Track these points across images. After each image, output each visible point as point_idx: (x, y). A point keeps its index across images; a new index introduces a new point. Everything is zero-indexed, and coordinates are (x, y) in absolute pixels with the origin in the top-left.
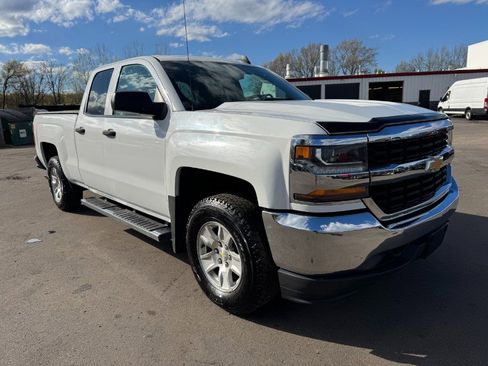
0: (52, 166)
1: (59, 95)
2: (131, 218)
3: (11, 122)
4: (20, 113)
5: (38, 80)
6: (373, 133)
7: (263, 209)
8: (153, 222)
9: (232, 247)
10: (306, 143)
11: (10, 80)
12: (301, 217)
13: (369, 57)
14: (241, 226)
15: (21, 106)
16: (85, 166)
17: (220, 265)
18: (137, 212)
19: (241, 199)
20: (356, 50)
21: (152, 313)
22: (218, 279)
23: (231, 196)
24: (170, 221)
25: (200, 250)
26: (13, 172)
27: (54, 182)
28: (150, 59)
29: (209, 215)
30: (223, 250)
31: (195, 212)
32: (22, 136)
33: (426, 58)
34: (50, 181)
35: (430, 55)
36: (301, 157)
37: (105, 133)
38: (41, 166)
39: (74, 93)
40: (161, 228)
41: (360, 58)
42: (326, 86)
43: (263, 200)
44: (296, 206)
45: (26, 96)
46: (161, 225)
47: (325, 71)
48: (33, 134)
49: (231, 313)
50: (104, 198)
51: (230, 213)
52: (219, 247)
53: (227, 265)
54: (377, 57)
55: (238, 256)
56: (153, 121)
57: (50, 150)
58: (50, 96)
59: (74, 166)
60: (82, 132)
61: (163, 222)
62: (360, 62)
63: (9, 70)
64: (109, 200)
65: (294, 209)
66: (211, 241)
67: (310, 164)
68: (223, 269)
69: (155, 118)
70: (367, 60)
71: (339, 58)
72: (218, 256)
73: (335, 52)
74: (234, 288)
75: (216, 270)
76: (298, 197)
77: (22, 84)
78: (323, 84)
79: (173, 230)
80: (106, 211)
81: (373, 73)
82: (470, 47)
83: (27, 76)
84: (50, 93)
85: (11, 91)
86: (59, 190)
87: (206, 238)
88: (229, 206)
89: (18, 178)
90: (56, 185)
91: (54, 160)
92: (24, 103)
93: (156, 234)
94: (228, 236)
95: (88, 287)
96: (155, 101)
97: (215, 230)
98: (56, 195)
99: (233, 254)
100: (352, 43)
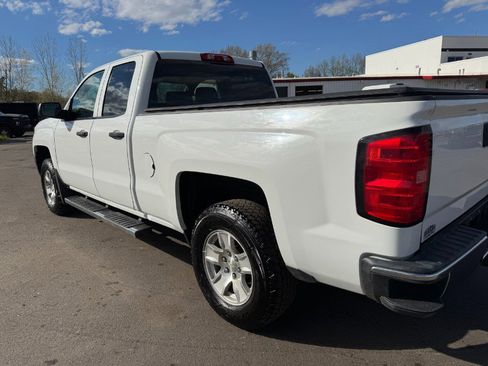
13: (281, 61)
20: (270, 54)
33: (330, 64)
35: (333, 62)
41: (275, 62)
70: (281, 63)
82: (368, 58)
100: (267, 48)
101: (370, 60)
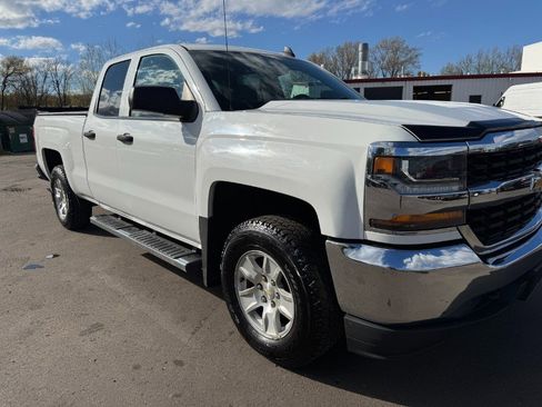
0: (55, 177)
1: (65, 95)
2: (150, 241)
3: (11, 126)
4: (19, 115)
5: (41, 78)
6: (473, 141)
7: (326, 237)
8: (178, 247)
9: (281, 282)
10: (387, 152)
11: (9, 78)
12: (378, 249)
13: (411, 58)
14: (295, 258)
15: (22, 108)
16: (94, 177)
17: (264, 305)
18: (158, 234)
19: (293, 223)
20: (397, 50)
21: (179, 363)
22: (261, 321)
23: (281, 219)
24: (200, 247)
25: (238, 285)
26: (10, 182)
27: (58, 196)
28: (177, 47)
29: (251, 241)
30: (268, 285)
31: (232, 238)
32: (22, 141)
33: (475, 60)
34: (54, 195)
35: (479, 56)
36: (381, 171)
37: (120, 138)
38: (43, 176)
39: (81, 93)
40: (188, 255)
41: (403, 59)
42: (366, 89)
43: (328, 226)
44: (372, 235)
45: (27, 97)
46: (187, 251)
47: (364, 72)
48: (33, 139)
49: (278, 364)
50: (116, 216)
51: (281, 241)
52: (263, 283)
53: (274, 305)
54: (420, 58)
55: (290, 296)
56: (180, 124)
57: (53, 158)
58: (55, 97)
59: (82, 177)
60: (92, 136)
61: (191, 247)
62: (402, 63)
63: (8, 67)
64: (123, 219)
65: (369, 239)
66: (254, 275)
67: (393, 181)
68: (268, 310)
69: (183, 120)
70: (410, 61)
71: (379, 59)
72: (261, 293)
73: (374, 52)
74: (283, 334)
75: (259, 311)
76: (374, 224)
77: (23, 83)
78: (362, 86)
79: (204, 258)
80: (121, 232)
81: (416, 76)
82: (525, 49)
83: (29, 74)
84: (54, 93)
85: (10, 91)
86: (64, 205)
87: (247, 269)
88: (278, 232)
89: (17, 190)
90: (61, 199)
91: (58, 170)
92: (26, 105)
93: (183, 263)
94: (276, 270)
95: (98, 327)
96: (183, 98)
97: (259, 261)
98: (61, 211)
99: (282, 292)
100: (394, 42)
101: (528, 51)
